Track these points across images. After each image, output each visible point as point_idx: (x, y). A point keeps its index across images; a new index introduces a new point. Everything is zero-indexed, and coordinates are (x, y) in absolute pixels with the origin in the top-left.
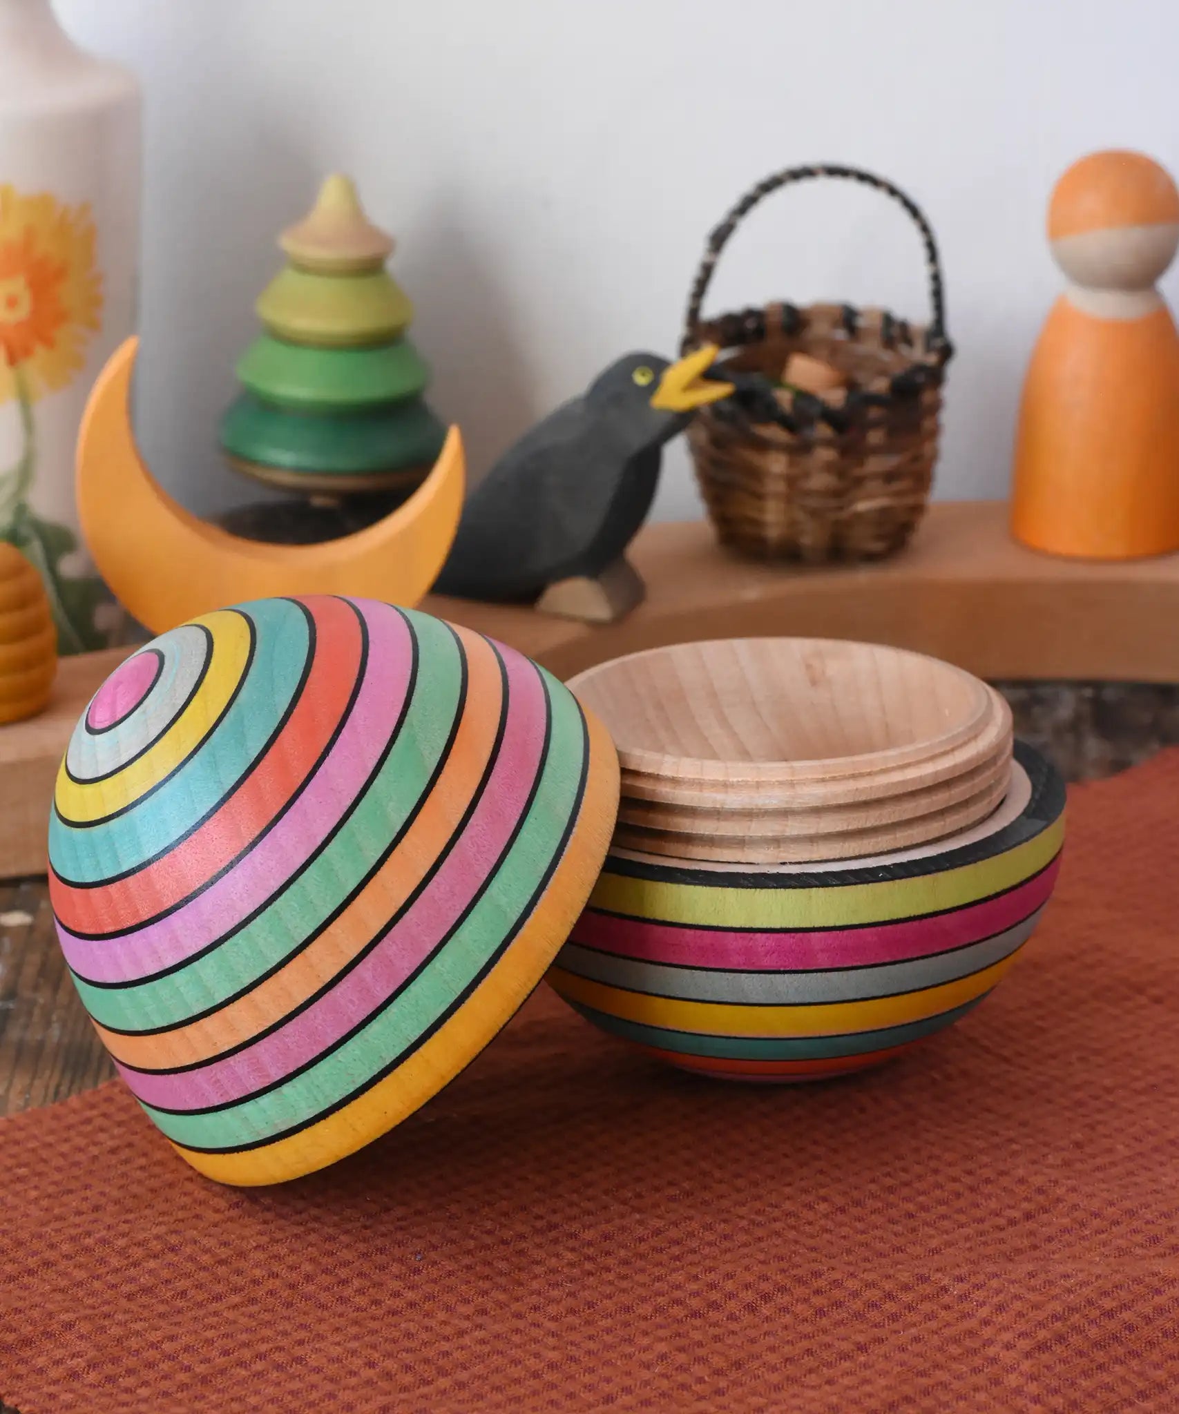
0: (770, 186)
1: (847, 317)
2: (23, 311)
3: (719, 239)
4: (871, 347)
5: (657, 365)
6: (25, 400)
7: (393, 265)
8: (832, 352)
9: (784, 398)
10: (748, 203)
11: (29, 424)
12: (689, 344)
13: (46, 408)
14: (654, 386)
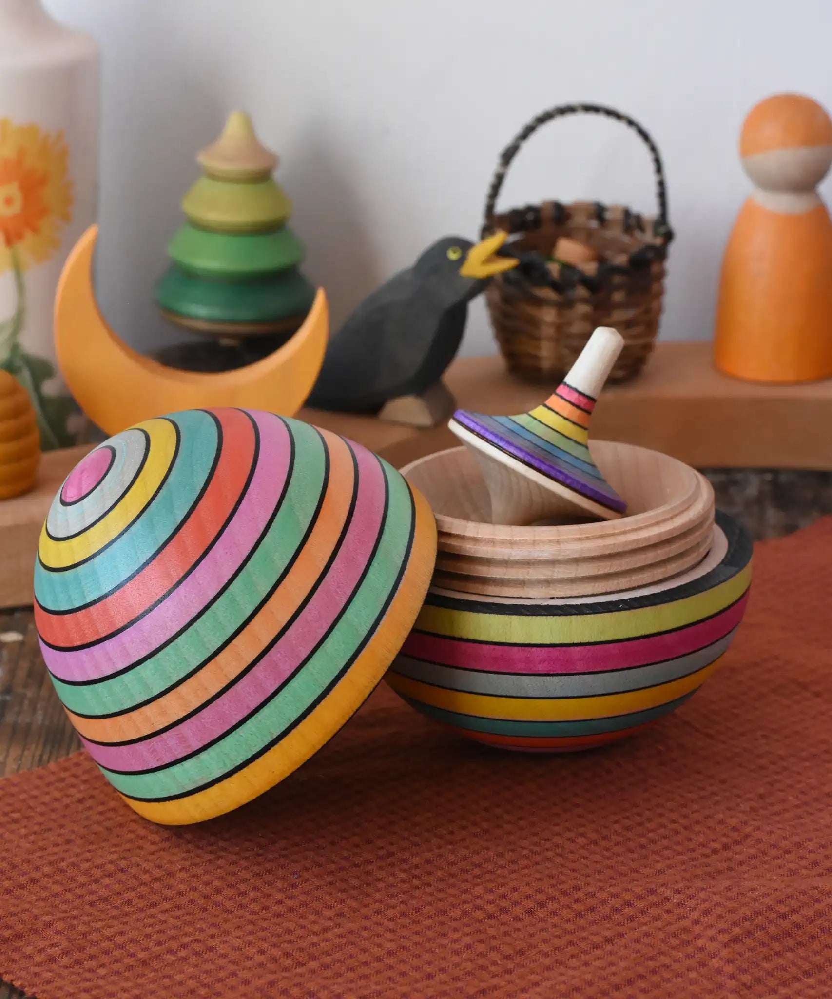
0: (543, 119)
1: (599, 212)
2: (17, 207)
3: (508, 156)
4: (615, 233)
5: (464, 246)
6: (18, 270)
7: (278, 175)
8: (589, 237)
9: (554, 268)
10: (528, 131)
11: (20, 287)
12: (487, 231)
13: (33, 276)
14: (462, 260)
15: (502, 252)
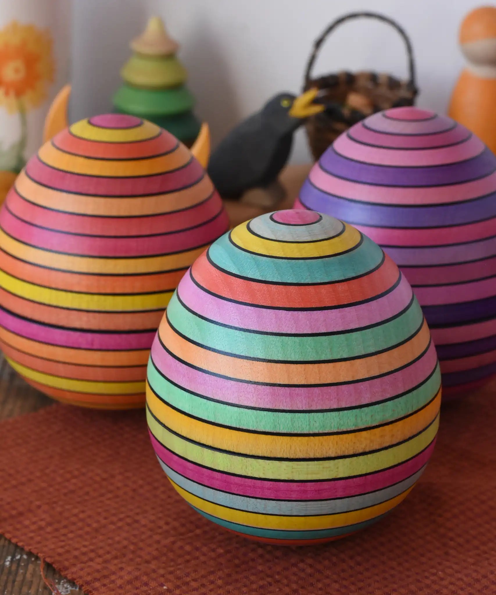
0: (340, 21)
1: (373, 78)
2: (21, 75)
3: (319, 43)
4: (383, 90)
5: (291, 98)
6: (22, 112)
7: (181, 55)
8: (367, 93)
9: (346, 112)
10: (330, 29)
11: (24, 122)
12: (306, 88)
13: (32, 115)
14: (290, 107)
15: (315, 102)
